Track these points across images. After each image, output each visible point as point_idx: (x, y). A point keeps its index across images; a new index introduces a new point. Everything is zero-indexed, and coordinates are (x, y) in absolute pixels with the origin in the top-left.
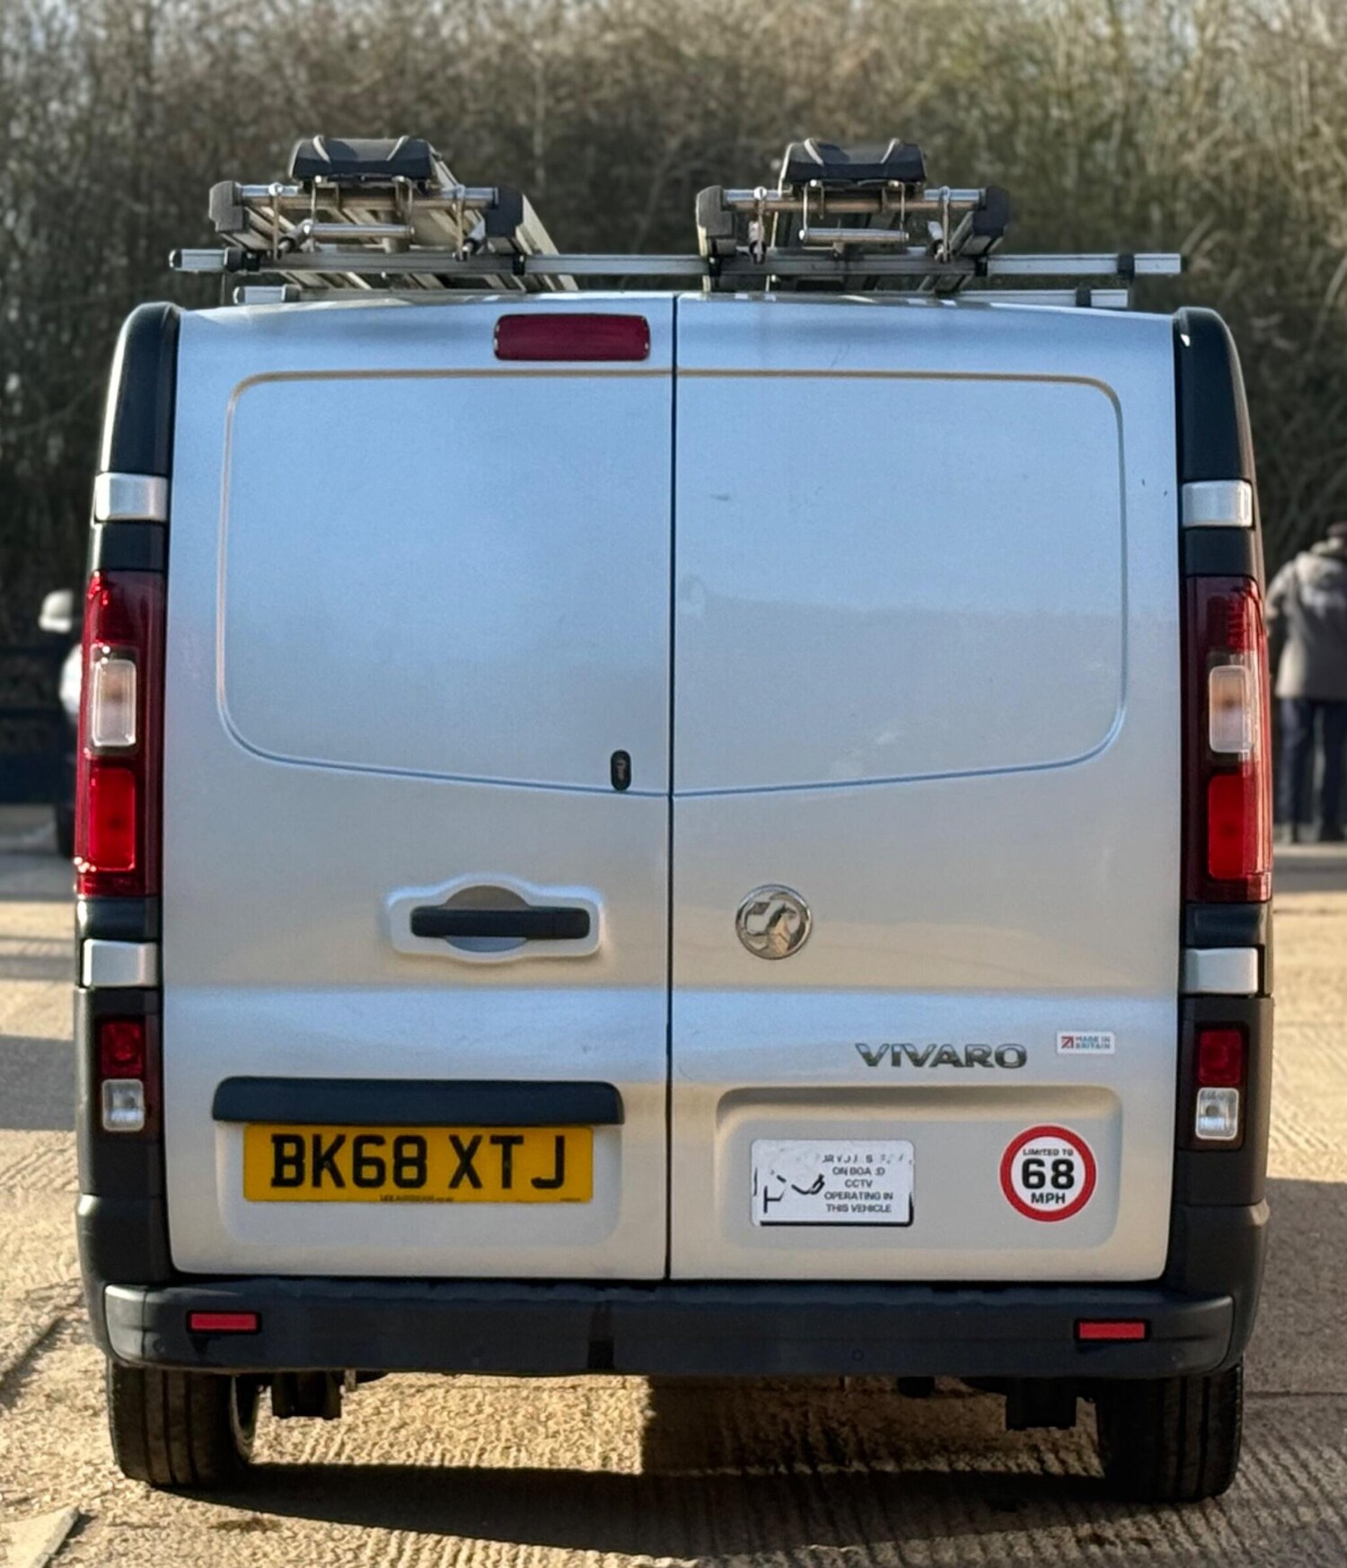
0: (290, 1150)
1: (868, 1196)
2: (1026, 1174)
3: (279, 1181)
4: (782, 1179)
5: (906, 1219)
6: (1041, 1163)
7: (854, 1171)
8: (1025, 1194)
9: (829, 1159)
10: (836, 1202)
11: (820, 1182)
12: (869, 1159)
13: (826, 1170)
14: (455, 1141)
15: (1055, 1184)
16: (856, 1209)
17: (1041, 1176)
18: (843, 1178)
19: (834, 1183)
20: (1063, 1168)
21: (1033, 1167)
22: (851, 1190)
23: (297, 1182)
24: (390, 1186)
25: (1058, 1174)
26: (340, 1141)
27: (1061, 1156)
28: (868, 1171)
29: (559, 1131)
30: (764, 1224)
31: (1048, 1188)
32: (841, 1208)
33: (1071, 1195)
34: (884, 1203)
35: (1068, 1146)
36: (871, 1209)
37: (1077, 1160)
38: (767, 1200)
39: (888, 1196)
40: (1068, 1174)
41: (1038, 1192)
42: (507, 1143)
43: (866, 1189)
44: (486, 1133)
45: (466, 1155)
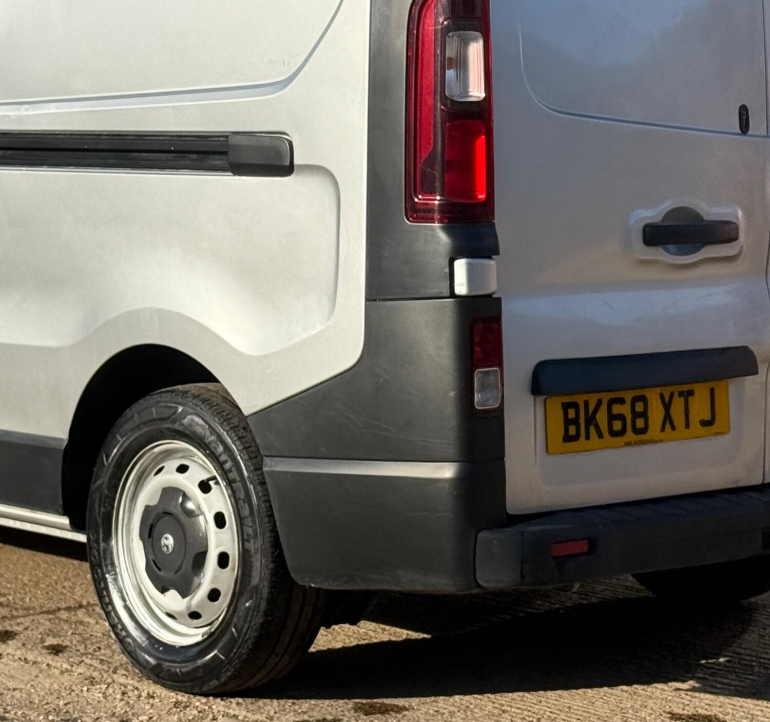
3: (568, 438)
23: (576, 438)
24: (630, 435)
26: (600, 402)
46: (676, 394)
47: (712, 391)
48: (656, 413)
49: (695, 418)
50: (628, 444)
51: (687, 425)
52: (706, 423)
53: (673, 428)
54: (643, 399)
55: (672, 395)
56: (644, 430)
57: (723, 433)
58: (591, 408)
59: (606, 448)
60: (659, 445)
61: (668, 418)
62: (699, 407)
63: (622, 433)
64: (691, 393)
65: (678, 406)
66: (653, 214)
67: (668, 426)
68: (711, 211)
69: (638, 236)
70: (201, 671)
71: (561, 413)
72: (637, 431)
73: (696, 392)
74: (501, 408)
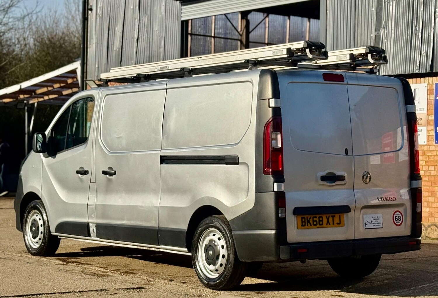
0: (303, 220)
1: (378, 223)
2: (396, 219)
3: (302, 225)
4: (367, 221)
5: (382, 227)
6: (397, 217)
7: (376, 219)
8: (395, 222)
9: (373, 217)
10: (374, 225)
11: (372, 221)
12: (377, 217)
13: (372, 219)
14: (326, 217)
15: (399, 220)
16: (377, 225)
17: (397, 218)
18: (374, 220)
19: (374, 222)
20: (399, 217)
21: (396, 217)
22: (376, 222)
23: (305, 225)
24: (318, 226)
25: (399, 218)
26: (310, 218)
27: (399, 215)
28: (377, 219)
29: (340, 214)
30: (366, 229)
31: (398, 221)
32: (375, 226)
33: (401, 221)
34: (379, 224)
35: (400, 214)
36: (378, 225)
37: (401, 216)
38: (366, 225)
39: (380, 223)
40: (400, 218)
41: (397, 221)
42: (333, 217)
43: (377, 222)
44: (330, 215)
45: (328, 219)
46: (330, 217)
47: (340, 216)
48: (325, 221)
49: (335, 222)
50: (318, 228)
51: (333, 224)
52: (338, 224)
53: (330, 224)
54: (322, 217)
55: (329, 216)
56: (322, 224)
57: (343, 226)
58: (308, 219)
59: (312, 228)
60: (326, 228)
61: (328, 222)
62: (337, 220)
63: (316, 225)
64: (334, 216)
65: (331, 220)
66: (324, 174)
67: (328, 224)
68: (338, 173)
69: (320, 178)
70: (218, 283)
71: (301, 220)
72: (320, 225)
73: (335, 216)
74: (285, 218)
